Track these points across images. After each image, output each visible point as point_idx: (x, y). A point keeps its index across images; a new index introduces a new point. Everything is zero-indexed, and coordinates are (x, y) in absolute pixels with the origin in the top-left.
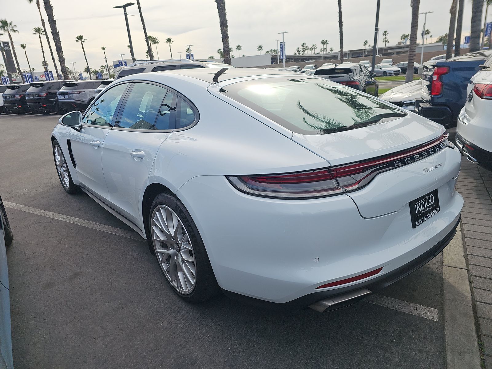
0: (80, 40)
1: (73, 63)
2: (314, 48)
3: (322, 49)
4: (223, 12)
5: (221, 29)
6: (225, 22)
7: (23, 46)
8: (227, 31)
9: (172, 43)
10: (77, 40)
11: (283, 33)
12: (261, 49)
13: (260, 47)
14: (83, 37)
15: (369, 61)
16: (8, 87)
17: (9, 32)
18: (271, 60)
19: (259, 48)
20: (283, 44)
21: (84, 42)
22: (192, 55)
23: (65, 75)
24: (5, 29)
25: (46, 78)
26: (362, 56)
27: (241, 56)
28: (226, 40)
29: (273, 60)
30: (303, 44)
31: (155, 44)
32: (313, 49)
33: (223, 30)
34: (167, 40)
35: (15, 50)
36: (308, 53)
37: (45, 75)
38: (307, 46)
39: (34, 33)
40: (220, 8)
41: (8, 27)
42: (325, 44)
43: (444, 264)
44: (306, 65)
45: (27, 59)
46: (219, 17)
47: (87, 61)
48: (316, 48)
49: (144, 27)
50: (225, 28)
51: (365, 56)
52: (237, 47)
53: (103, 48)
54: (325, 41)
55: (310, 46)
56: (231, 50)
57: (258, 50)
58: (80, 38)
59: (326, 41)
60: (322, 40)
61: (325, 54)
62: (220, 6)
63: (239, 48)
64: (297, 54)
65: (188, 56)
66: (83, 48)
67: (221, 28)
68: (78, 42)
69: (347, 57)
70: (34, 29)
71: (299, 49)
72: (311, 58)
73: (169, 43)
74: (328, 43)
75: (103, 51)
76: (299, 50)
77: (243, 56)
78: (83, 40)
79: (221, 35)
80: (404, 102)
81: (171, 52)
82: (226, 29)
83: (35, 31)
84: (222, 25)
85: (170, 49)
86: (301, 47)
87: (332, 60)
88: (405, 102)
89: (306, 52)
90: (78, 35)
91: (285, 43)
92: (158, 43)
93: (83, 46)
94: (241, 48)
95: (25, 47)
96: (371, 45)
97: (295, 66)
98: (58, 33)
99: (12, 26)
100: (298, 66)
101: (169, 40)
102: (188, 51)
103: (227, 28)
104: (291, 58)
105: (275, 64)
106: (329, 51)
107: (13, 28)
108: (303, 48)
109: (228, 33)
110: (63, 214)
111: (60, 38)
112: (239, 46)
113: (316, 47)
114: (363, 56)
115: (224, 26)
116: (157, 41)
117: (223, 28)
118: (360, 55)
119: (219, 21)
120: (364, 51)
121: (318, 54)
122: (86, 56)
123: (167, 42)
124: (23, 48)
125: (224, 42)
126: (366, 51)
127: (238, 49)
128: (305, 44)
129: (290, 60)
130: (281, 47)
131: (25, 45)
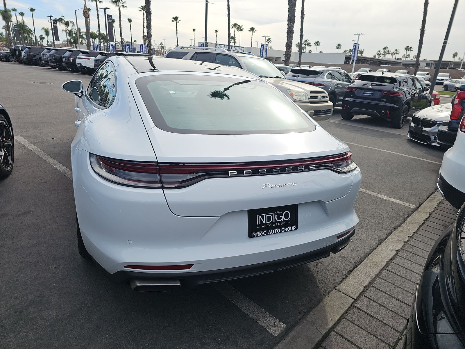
0: (176, 20)
1: (164, 40)
2: (396, 53)
3: (404, 55)
4: (292, 9)
5: (288, 25)
6: (293, 18)
7: (130, 21)
8: (293, 26)
9: (255, 32)
10: (173, 20)
11: (359, 35)
12: (339, 47)
13: (339, 45)
14: (178, 18)
15: (449, 74)
16: (100, 53)
17: (120, 7)
18: (345, 59)
19: (338, 47)
20: (357, 45)
21: (178, 22)
22: (267, 45)
23: (150, 49)
24: (117, 4)
25: (141, 50)
26: (446, 68)
27: (318, 52)
28: (290, 35)
29: (347, 60)
30: (385, 48)
31: (240, 31)
32: (394, 54)
33: (290, 26)
34: (251, 29)
35: (121, 22)
36: (389, 57)
37: (140, 47)
38: (389, 50)
39: (140, 10)
40: (291, 4)
41: (120, 3)
42: (409, 50)
43: (337, 288)
44: (379, 69)
45: (131, 31)
46: (288, 12)
47: (177, 40)
48: (398, 54)
49: (229, 15)
50: (292, 23)
51: (450, 69)
52: (316, 43)
53: (193, 30)
54: (409, 47)
55: (392, 51)
56: (310, 45)
57: (337, 48)
58: (176, 19)
59: (411, 48)
60: (406, 46)
61: (406, 61)
62: (291, 3)
63: (317, 43)
64: (377, 57)
65: (262, 46)
66: (177, 28)
67: (288, 23)
68: (173, 22)
69: (429, 67)
70: (140, 7)
71: (380, 52)
72: (389, 63)
73: (251, 31)
74: (412, 50)
75: (193, 32)
76: (380, 54)
77: (321, 52)
78: (178, 21)
79: (287, 30)
80: (437, 122)
81: (252, 40)
82: (292, 25)
83: (141, 9)
84: (289, 21)
85: (252, 38)
86: (382, 51)
87: (411, 68)
88: (439, 122)
89: (386, 56)
90: (175, 16)
91: (359, 44)
92: (242, 30)
93: (177, 26)
94: (319, 44)
95: (131, 21)
96: (461, 58)
97: (367, 68)
98: (151, 12)
99: (123, 2)
100: (370, 69)
101: (252, 29)
102: (268, 41)
103: (293, 23)
104: (367, 60)
105: (348, 63)
106: (413, 59)
107: (123, 3)
108: (385, 52)
109: (294, 28)
110: (61, 163)
111: (152, 17)
112: (318, 42)
113: (399, 52)
114: (448, 68)
115: (291, 22)
116: (241, 29)
117: (290, 23)
118: (445, 67)
119: (288, 16)
120: (450, 63)
121: (398, 59)
122: (178, 35)
123: (250, 31)
124: (130, 22)
125: (289, 37)
126: (453, 63)
127: (316, 45)
128: (388, 48)
129: (366, 62)
130: (354, 47)
131: (131, 20)
